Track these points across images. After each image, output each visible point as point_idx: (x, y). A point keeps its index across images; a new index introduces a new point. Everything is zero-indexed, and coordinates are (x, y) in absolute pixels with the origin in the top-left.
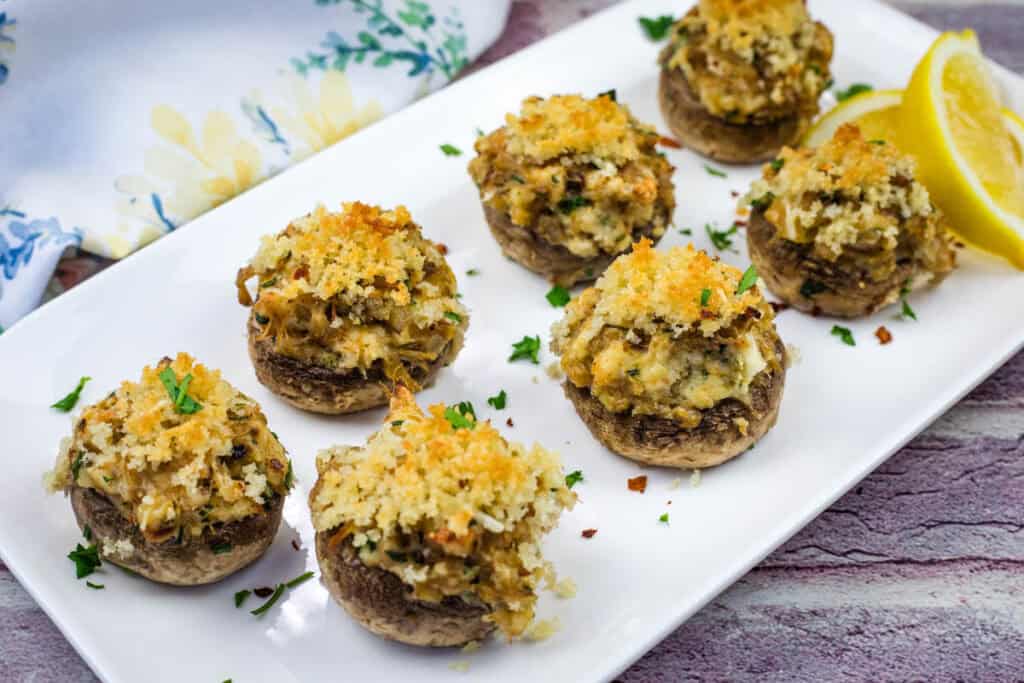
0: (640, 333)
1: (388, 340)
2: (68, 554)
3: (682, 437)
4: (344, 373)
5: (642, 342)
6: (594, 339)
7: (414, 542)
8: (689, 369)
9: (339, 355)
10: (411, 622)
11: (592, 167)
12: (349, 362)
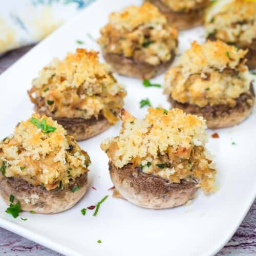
0: (206, 74)
1: (103, 101)
2: (6, 210)
3: (231, 111)
4: (89, 118)
5: (208, 77)
6: (186, 82)
7: (164, 159)
8: (227, 83)
9: (85, 111)
10: (168, 195)
11: (151, 28)
12: (91, 112)
